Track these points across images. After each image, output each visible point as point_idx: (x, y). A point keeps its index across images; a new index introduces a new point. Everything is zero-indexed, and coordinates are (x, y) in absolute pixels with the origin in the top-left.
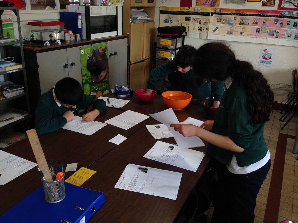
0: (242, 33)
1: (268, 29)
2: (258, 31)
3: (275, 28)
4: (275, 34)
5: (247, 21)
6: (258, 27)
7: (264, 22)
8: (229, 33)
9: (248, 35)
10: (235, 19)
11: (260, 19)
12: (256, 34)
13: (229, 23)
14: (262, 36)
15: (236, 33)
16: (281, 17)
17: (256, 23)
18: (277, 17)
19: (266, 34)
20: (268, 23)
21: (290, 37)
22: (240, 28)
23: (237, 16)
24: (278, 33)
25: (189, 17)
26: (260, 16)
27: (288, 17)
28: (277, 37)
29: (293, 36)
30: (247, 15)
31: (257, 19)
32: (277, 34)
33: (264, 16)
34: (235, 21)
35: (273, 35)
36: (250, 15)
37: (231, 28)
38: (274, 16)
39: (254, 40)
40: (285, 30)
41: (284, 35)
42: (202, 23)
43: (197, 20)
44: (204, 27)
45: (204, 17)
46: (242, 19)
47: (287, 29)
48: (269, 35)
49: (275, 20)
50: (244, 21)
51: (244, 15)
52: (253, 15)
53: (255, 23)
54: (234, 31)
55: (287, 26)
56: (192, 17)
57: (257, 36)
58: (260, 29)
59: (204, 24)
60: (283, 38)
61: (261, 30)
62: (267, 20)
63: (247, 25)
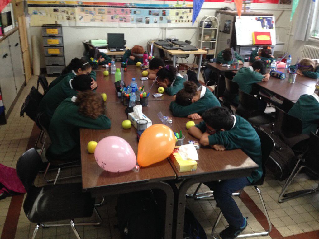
0: (102, 20)
1: (118, 16)
3: (122, 16)
4: (124, 20)
5: (103, 11)
6: (112, 15)
7: (115, 12)
8: (92, 20)
9: (107, 21)
11: (112, 9)
12: (111, 21)
13: (91, 13)
14: (115, 22)
15: (97, 20)
16: (125, 7)
18: (123, 7)
19: (118, 20)
20: (118, 12)
21: (133, 21)
22: (99, 17)
23: (95, 8)
25: (57, 9)
26: (112, 7)
27: (129, 8)
28: (125, 22)
29: (135, 21)
30: (102, 7)
31: (110, 9)
33: (114, 7)
34: (94, 11)
35: (122, 20)
37: (93, 16)
38: (121, 7)
40: (129, 17)
41: (129, 20)
42: (69, 13)
43: (64, 11)
44: (72, 16)
45: (70, 8)
46: (100, 10)
48: (120, 20)
51: (100, 7)
52: (107, 7)
53: (109, 12)
55: (130, 14)
56: (59, 9)
58: (113, 17)
59: (71, 14)
60: (129, 22)
62: (117, 10)
63: (104, 14)
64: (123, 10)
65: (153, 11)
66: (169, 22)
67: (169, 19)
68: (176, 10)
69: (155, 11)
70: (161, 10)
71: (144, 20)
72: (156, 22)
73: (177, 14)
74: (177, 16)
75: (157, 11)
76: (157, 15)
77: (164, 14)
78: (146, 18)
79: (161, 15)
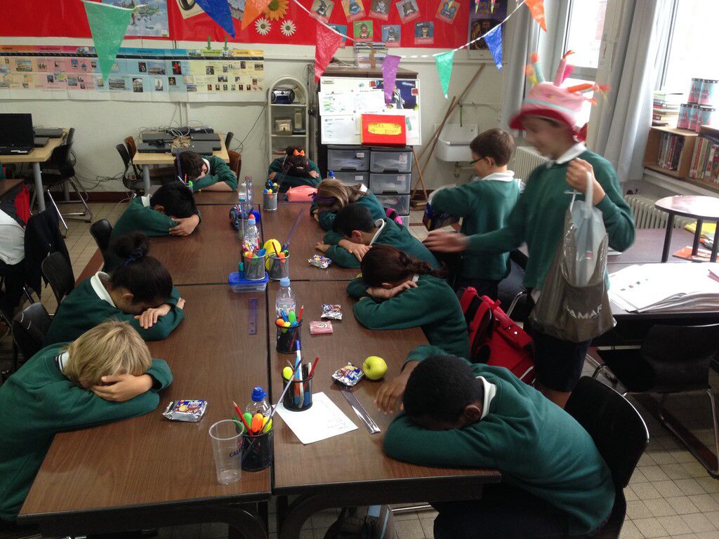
0: (25, 85)
1: (65, 76)
2: (51, 80)
3: (74, 74)
4: (79, 83)
5: (28, 64)
6: (49, 74)
7: (56, 66)
8: (3, 85)
9: (37, 86)
10: (7, 61)
11: (49, 60)
12: (50, 85)
14: (59, 88)
15: (15, 85)
16: (79, 56)
17: (44, 67)
18: (74, 55)
19: (65, 84)
20: (62, 66)
21: (102, 86)
22: (19, 77)
23: (9, 57)
24: (83, 81)
26: (47, 55)
27: (90, 56)
28: (83, 87)
29: (106, 84)
30: (24, 55)
31: (44, 60)
32: (82, 83)
34: (7, 65)
35: (76, 85)
36: (30, 55)
37: (4, 77)
38: (68, 55)
39: (48, 94)
40: (92, 76)
41: (92, 84)
46: (19, 62)
47: (94, 74)
48: (70, 85)
49: (72, 60)
50: (24, 64)
51: (19, 54)
52: (36, 55)
53: (42, 67)
54: (12, 82)
55: (93, 70)
57: (51, 88)
58: (52, 76)
60: (92, 88)
61: (56, 79)
62: (60, 62)
63: (31, 71)
64: (75, 62)
65: (149, 63)
66: (191, 88)
67: (189, 82)
68: (206, 63)
69: (155, 63)
70: (170, 62)
71: (129, 84)
72: (159, 89)
73: (211, 71)
74: (212, 76)
75: (160, 64)
76: (163, 72)
77: (177, 71)
78: (134, 79)
79: (170, 73)
